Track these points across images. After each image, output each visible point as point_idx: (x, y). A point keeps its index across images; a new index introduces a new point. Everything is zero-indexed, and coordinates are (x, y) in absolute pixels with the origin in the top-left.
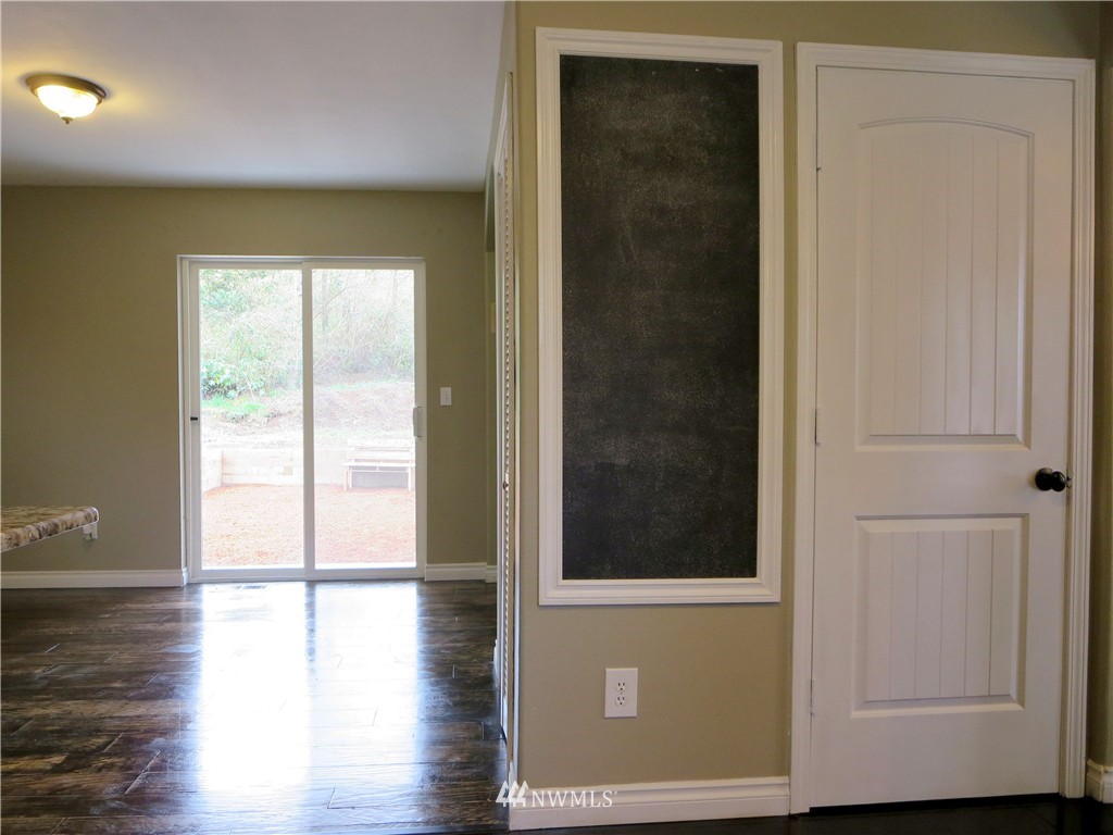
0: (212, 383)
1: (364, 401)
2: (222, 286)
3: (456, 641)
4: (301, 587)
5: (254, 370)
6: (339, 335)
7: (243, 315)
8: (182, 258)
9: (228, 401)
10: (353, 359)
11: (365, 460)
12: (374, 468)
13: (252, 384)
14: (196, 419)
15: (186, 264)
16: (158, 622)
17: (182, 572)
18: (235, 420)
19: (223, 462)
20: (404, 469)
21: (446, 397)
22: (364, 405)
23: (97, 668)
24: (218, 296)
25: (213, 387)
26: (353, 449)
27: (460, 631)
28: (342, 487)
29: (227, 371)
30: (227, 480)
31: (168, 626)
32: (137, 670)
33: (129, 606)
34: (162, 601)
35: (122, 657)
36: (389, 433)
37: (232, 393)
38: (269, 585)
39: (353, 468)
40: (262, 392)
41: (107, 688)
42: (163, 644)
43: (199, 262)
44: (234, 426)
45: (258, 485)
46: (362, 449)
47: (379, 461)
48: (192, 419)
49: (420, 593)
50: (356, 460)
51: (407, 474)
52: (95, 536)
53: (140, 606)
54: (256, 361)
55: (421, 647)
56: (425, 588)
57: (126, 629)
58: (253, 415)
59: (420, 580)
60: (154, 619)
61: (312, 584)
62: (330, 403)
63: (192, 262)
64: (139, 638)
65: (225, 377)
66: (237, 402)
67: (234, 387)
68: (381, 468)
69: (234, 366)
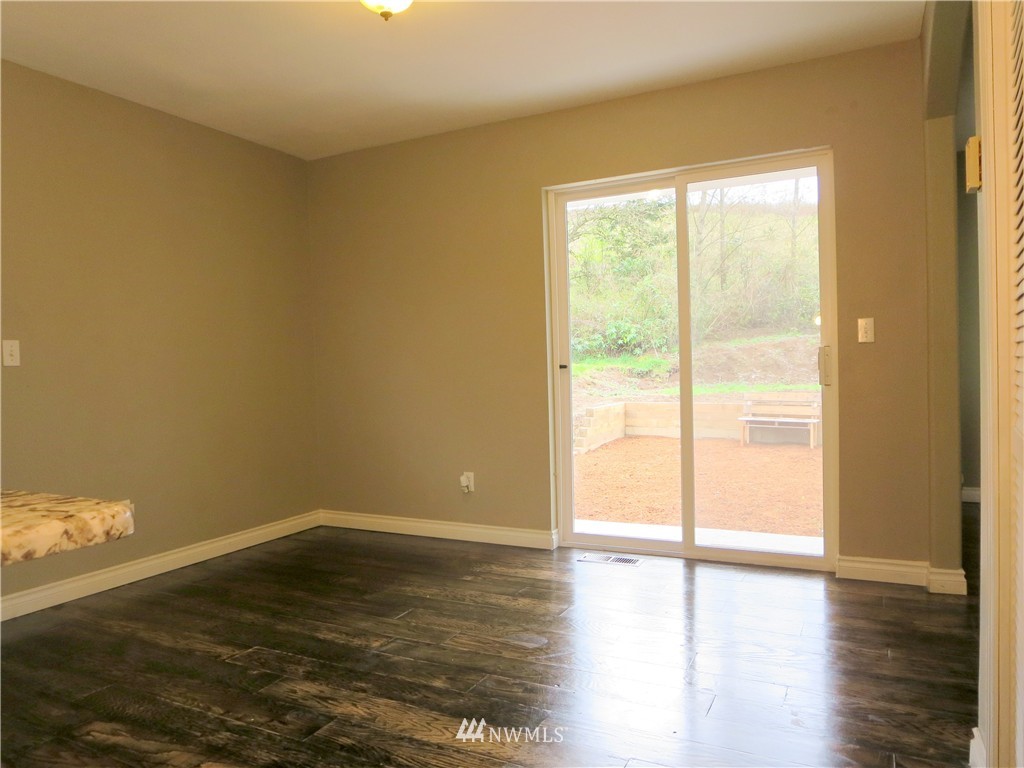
0: (620, 342)
1: (763, 356)
2: (629, 254)
3: (893, 699)
4: (678, 565)
5: (656, 328)
6: (737, 292)
7: (646, 278)
8: (547, 192)
9: (633, 358)
10: (752, 315)
11: (763, 415)
12: (773, 423)
13: (656, 342)
14: (565, 367)
15: (551, 197)
16: (513, 595)
17: (551, 535)
18: (641, 375)
19: (626, 414)
20: (806, 424)
21: (865, 329)
22: (762, 359)
23: (430, 652)
24: (625, 263)
25: (621, 346)
26: (749, 403)
27: (898, 680)
28: (739, 441)
29: (633, 330)
30: (630, 431)
31: (523, 603)
32: (468, 664)
33: (494, 567)
34: (527, 566)
35: (461, 639)
36: (788, 387)
37: (638, 351)
38: (642, 559)
39: (751, 422)
40: (664, 349)
41: (426, 687)
42: (508, 629)
43: (564, 194)
44: (638, 381)
45: (659, 437)
46: (760, 403)
47: (778, 416)
48: (561, 367)
49: (831, 597)
50: (754, 415)
51: (809, 430)
52: (472, 489)
53: (504, 570)
54: (658, 321)
55: (835, 700)
56: (835, 588)
57: (479, 600)
58: (656, 371)
59: (830, 576)
60: (511, 590)
61: (691, 563)
62: (729, 358)
63: (558, 194)
64: (488, 615)
65: (629, 337)
66: (642, 359)
67: (639, 345)
68: (780, 423)
69: (639, 326)
